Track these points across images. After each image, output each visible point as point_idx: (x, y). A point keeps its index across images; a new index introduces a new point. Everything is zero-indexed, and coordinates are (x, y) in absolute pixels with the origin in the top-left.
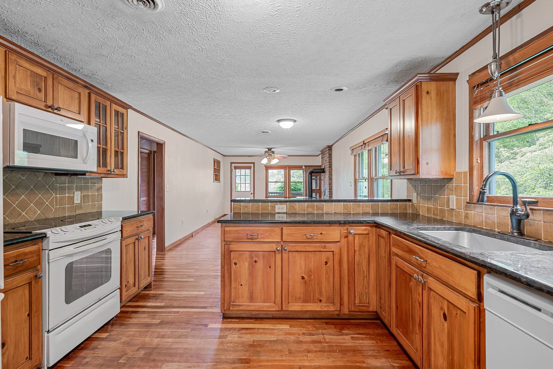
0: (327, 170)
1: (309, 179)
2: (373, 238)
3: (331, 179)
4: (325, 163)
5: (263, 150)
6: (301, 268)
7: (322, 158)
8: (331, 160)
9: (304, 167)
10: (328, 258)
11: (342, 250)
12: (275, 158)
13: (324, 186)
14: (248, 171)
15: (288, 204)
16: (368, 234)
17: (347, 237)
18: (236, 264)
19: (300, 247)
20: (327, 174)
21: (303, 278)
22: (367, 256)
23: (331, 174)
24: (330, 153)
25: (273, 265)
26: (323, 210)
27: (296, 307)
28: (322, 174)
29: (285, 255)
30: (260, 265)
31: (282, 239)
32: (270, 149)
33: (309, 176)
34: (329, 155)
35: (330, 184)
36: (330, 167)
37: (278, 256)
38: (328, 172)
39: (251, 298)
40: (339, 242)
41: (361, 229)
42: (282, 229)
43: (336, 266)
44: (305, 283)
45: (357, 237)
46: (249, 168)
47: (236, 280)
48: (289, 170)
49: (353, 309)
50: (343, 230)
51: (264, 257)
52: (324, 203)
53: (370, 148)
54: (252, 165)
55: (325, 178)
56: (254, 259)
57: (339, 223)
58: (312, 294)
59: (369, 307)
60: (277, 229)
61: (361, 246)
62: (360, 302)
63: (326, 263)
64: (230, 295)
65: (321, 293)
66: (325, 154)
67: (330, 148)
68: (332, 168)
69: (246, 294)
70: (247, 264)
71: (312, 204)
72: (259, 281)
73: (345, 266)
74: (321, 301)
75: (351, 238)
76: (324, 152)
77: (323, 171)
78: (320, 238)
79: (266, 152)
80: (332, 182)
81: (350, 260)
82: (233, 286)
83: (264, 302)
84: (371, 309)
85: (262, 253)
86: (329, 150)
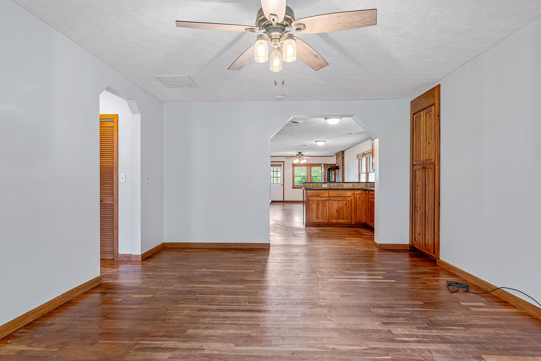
0: (341, 167)
1: (327, 174)
2: (363, 195)
3: (343, 174)
4: (339, 163)
5: (295, 153)
6: (336, 206)
7: (336, 159)
8: (344, 160)
9: (323, 165)
10: (346, 203)
11: (352, 200)
12: (303, 159)
13: (338, 179)
14: (279, 169)
15: (328, 184)
16: (362, 194)
17: (353, 195)
18: (311, 205)
19: (336, 199)
20: (340, 171)
21: (337, 210)
22: (361, 202)
23: (343, 170)
24: (343, 156)
25: (325, 206)
26: (343, 187)
27: (334, 221)
28: (337, 170)
29: (330, 202)
30: (320, 205)
31: (329, 196)
32: (300, 153)
33: (327, 171)
34: (342, 157)
35: (342, 177)
36: (343, 165)
37: (328, 202)
38: (341, 169)
39: (317, 218)
40: (350, 197)
41: (359, 192)
42: (329, 192)
43: (350, 206)
44: (338, 212)
45: (357, 195)
46: (280, 165)
47: (311, 211)
48: (310, 167)
49: (356, 222)
50: (352, 192)
51: (322, 202)
52: (344, 184)
53: (367, 157)
54: (282, 163)
55: (339, 173)
56: (318, 203)
57: (351, 190)
58: (340, 217)
59: (362, 221)
60: (327, 192)
61: (359, 198)
62: (359, 219)
63: (346, 205)
64: (309, 217)
65: (344, 216)
66: (339, 156)
67: (343, 152)
68: (344, 166)
69: (315, 217)
70: (315, 205)
71: (339, 184)
72: (320, 211)
73: (353, 206)
74: (344, 219)
75: (355, 195)
76: (338, 155)
77: (338, 168)
78: (343, 195)
79: (297, 155)
80: (344, 176)
81: (355, 203)
82: (310, 213)
83: (322, 219)
84: (363, 222)
85: (321, 201)
86: (342, 153)
